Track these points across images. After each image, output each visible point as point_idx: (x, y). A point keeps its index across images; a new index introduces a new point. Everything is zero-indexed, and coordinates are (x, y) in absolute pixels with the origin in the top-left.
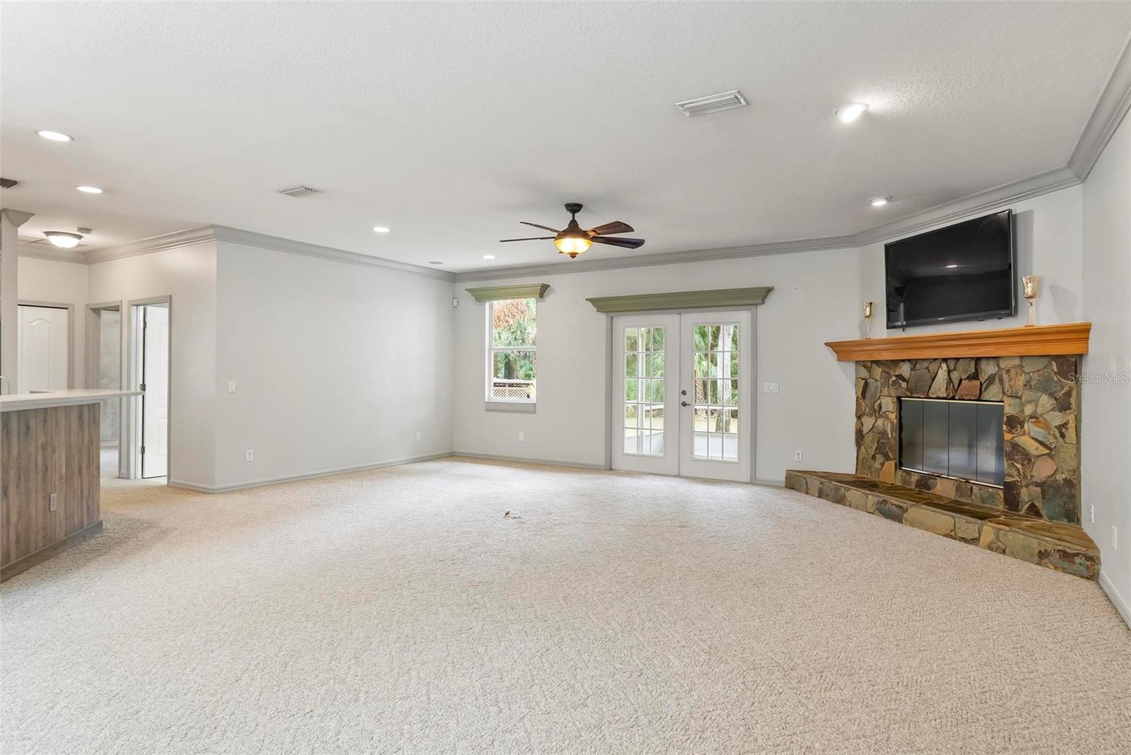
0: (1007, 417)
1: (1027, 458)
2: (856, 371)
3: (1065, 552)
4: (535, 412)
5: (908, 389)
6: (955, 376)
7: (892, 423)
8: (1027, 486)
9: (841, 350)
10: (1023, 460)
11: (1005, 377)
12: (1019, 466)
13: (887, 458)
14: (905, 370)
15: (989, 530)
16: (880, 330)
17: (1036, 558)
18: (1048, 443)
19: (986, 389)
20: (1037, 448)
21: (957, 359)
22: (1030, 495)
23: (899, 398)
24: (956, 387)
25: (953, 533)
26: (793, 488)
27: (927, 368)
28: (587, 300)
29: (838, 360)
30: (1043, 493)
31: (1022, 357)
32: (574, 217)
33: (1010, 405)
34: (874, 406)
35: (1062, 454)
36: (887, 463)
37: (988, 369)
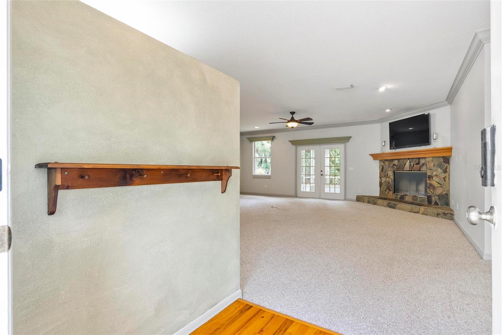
0: (428, 176)
1: (434, 188)
2: (379, 163)
3: (444, 213)
4: (270, 178)
5: (397, 168)
6: (412, 164)
7: (392, 179)
8: (434, 196)
9: (375, 156)
10: (433, 188)
11: (428, 164)
12: (432, 190)
13: (390, 190)
14: (396, 162)
15: (422, 209)
16: (387, 150)
17: (436, 216)
18: (440, 183)
19: (422, 167)
20: (437, 185)
21: (413, 158)
22: (435, 199)
23: (394, 171)
24: (412, 167)
25: (411, 211)
26: (359, 201)
27: (403, 162)
28: (289, 141)
29: (374, 160)
30: (439, 198)
31: (433, 157)
32: (292, 116)
33: (429, 172)
34: (385, 174)
35: (445, 186)
36: (390, 192)
37: (422, 161)
